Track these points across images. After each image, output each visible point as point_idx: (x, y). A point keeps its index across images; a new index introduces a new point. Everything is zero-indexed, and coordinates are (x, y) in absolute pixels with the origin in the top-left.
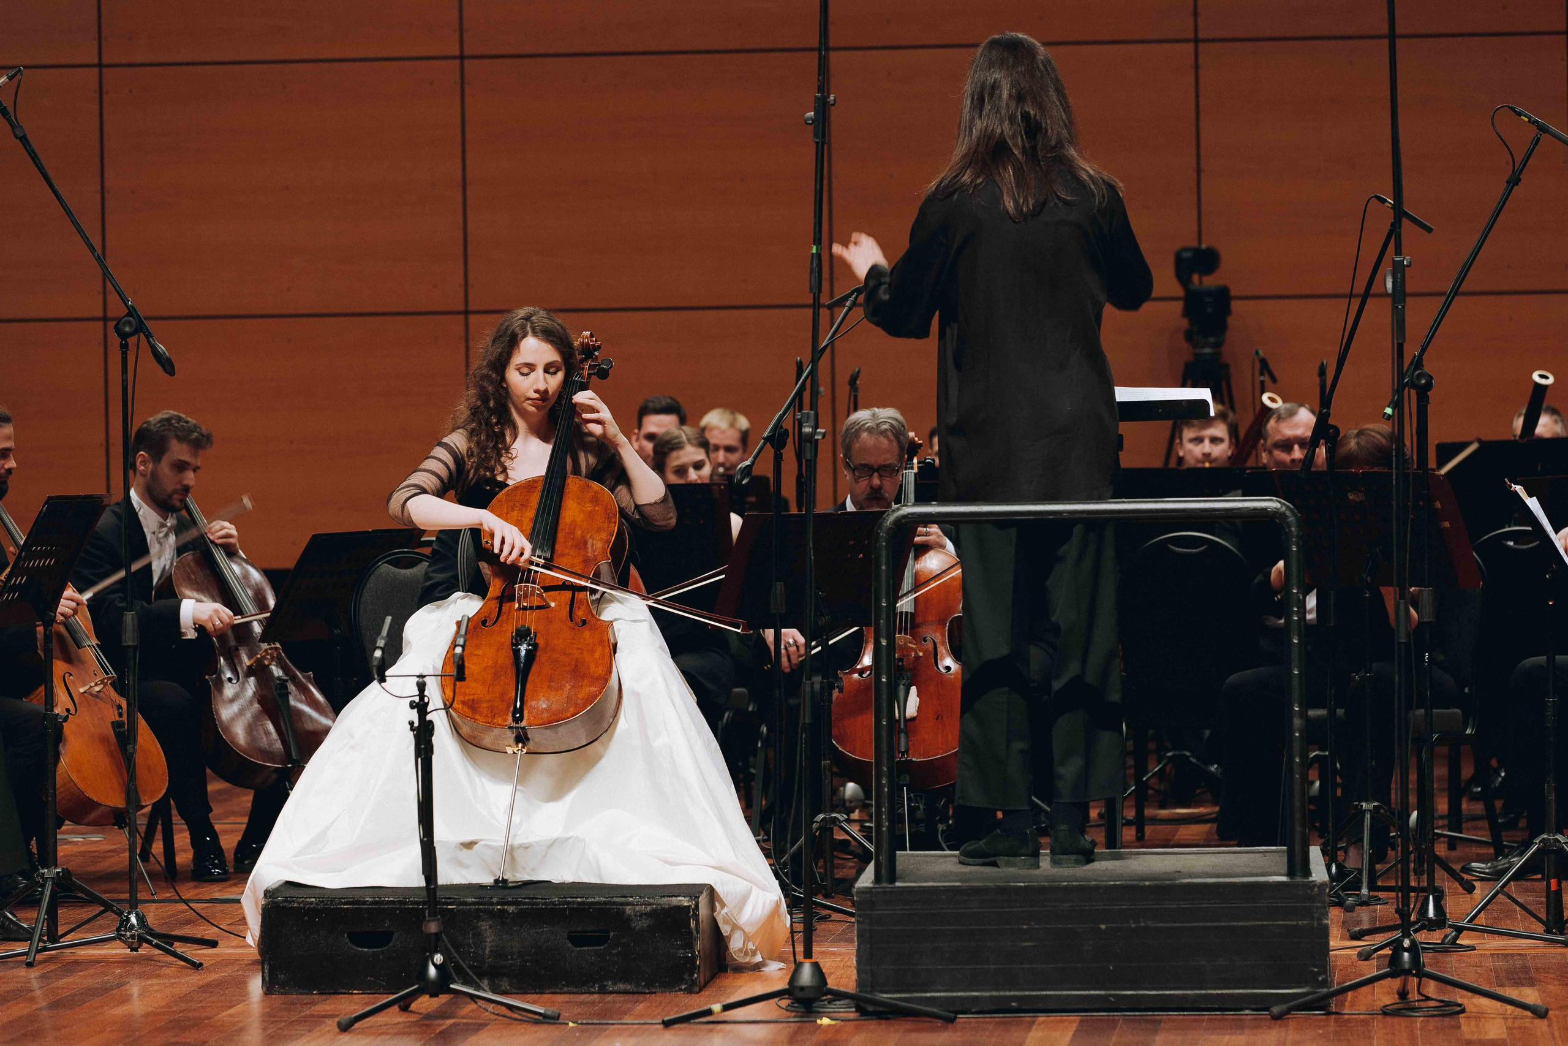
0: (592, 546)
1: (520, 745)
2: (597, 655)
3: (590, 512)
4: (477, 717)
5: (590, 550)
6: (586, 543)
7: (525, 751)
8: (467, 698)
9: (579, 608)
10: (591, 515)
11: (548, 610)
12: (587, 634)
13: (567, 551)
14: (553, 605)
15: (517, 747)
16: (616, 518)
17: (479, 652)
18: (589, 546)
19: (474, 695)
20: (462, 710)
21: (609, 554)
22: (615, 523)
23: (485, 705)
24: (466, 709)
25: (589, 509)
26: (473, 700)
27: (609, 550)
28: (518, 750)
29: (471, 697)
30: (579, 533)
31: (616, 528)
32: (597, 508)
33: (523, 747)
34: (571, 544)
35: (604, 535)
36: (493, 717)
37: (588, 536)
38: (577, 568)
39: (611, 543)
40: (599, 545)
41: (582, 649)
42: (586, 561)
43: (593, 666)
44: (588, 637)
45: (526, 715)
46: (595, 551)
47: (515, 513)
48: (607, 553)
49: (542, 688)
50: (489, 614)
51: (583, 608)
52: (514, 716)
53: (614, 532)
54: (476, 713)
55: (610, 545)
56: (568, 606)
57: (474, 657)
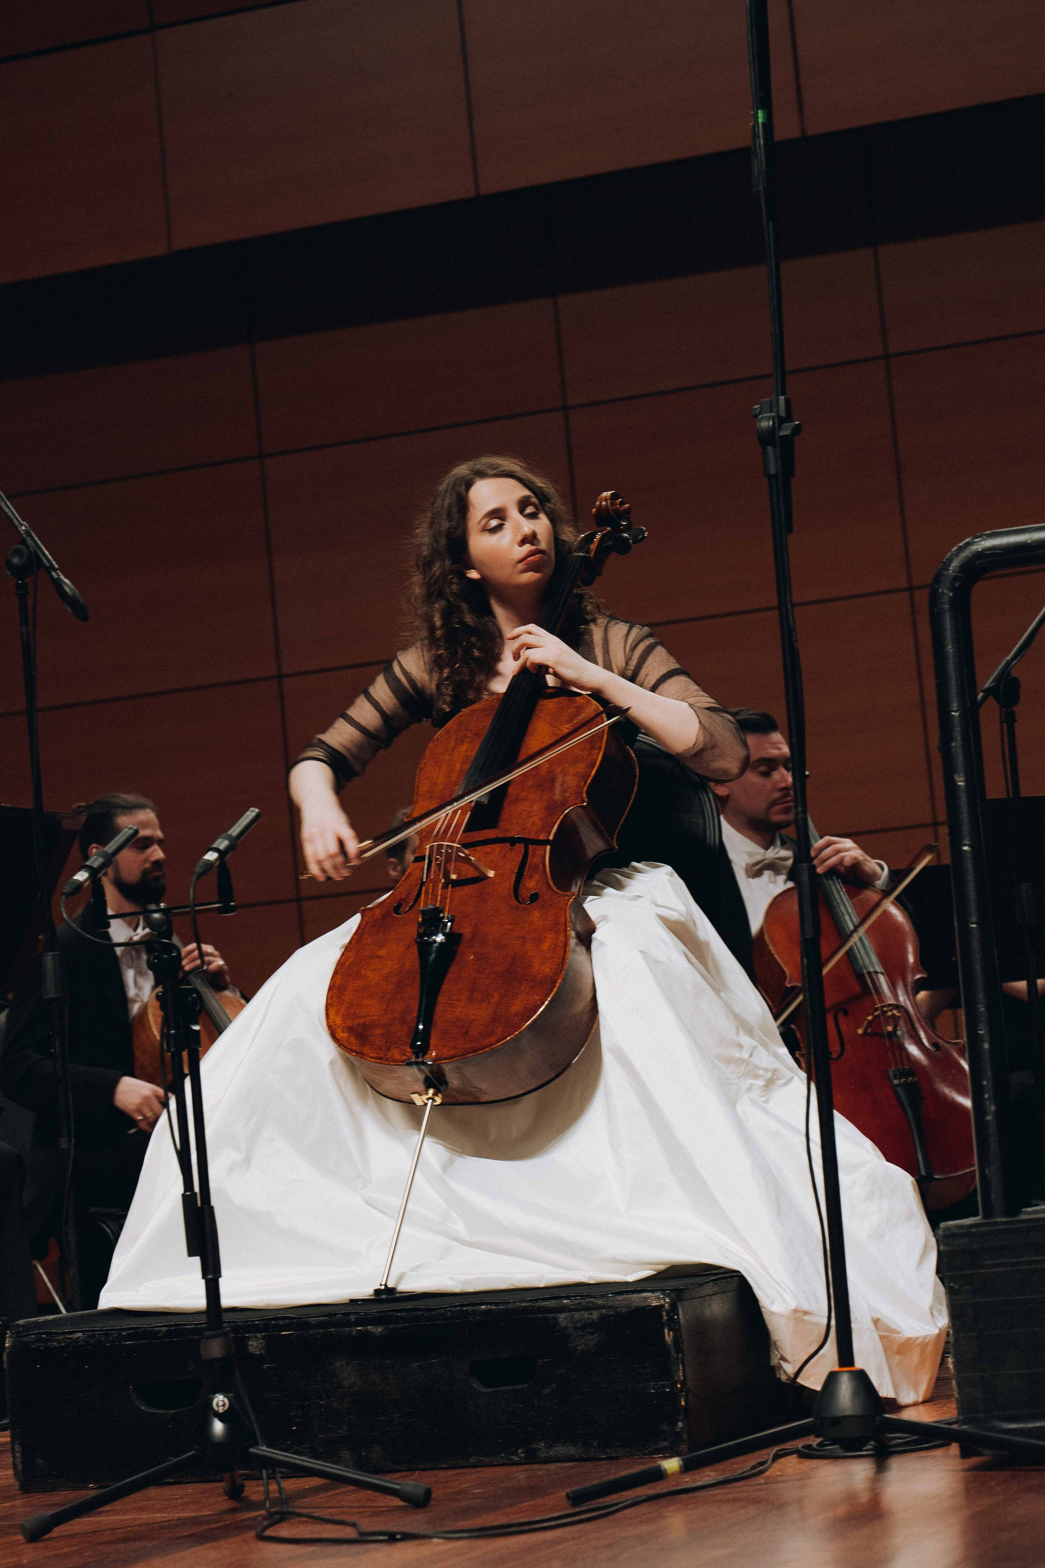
0: (562, 786)
1: (431, 1091)
2: (546, 946)
4: (366, 1050)
5: (558, 790)
6: (553, 781)
7: (438, 1100)
8: (357, 1021)
9: (531, 877)
11: (484, 882)
12: (536, 915)
13: (523, 794)
14: (491, 874)
15: (427, 1094)
16: (602, 741)
17: (382, 952)
18: (558, 784)
19: (366, 1016)
20: (347, 1041)
21: (584, 795)
22: (600, 748)
23: (378, 1032)
24: (352, 1039)
26: (365, 1025)
27: (585, 789)
28: (428, 1099)
29: (362, 1021)
31: (600, 756)
33: (435, 1094)
34: (530, 783)
35: (581, 767)
36: (388, 1049)
37: (558, 770)
38: (536, 819)
39: (590, 778)
40: (571, 781)
41: (524, 939)
42: (552, 808)
43: (536, 963)
44: (536, 919)
45: (433, 1041)
46: (565, 792)
47: (464, 748)
48: (582, 793)
49: (459, 1000)
50: (408, 894)
51: (537, 877)
52: (413, 1045)
53: (596, 761)
54: (363, 1044)
55: (589, 782)
56: (515, 875)
57: (377, 957)
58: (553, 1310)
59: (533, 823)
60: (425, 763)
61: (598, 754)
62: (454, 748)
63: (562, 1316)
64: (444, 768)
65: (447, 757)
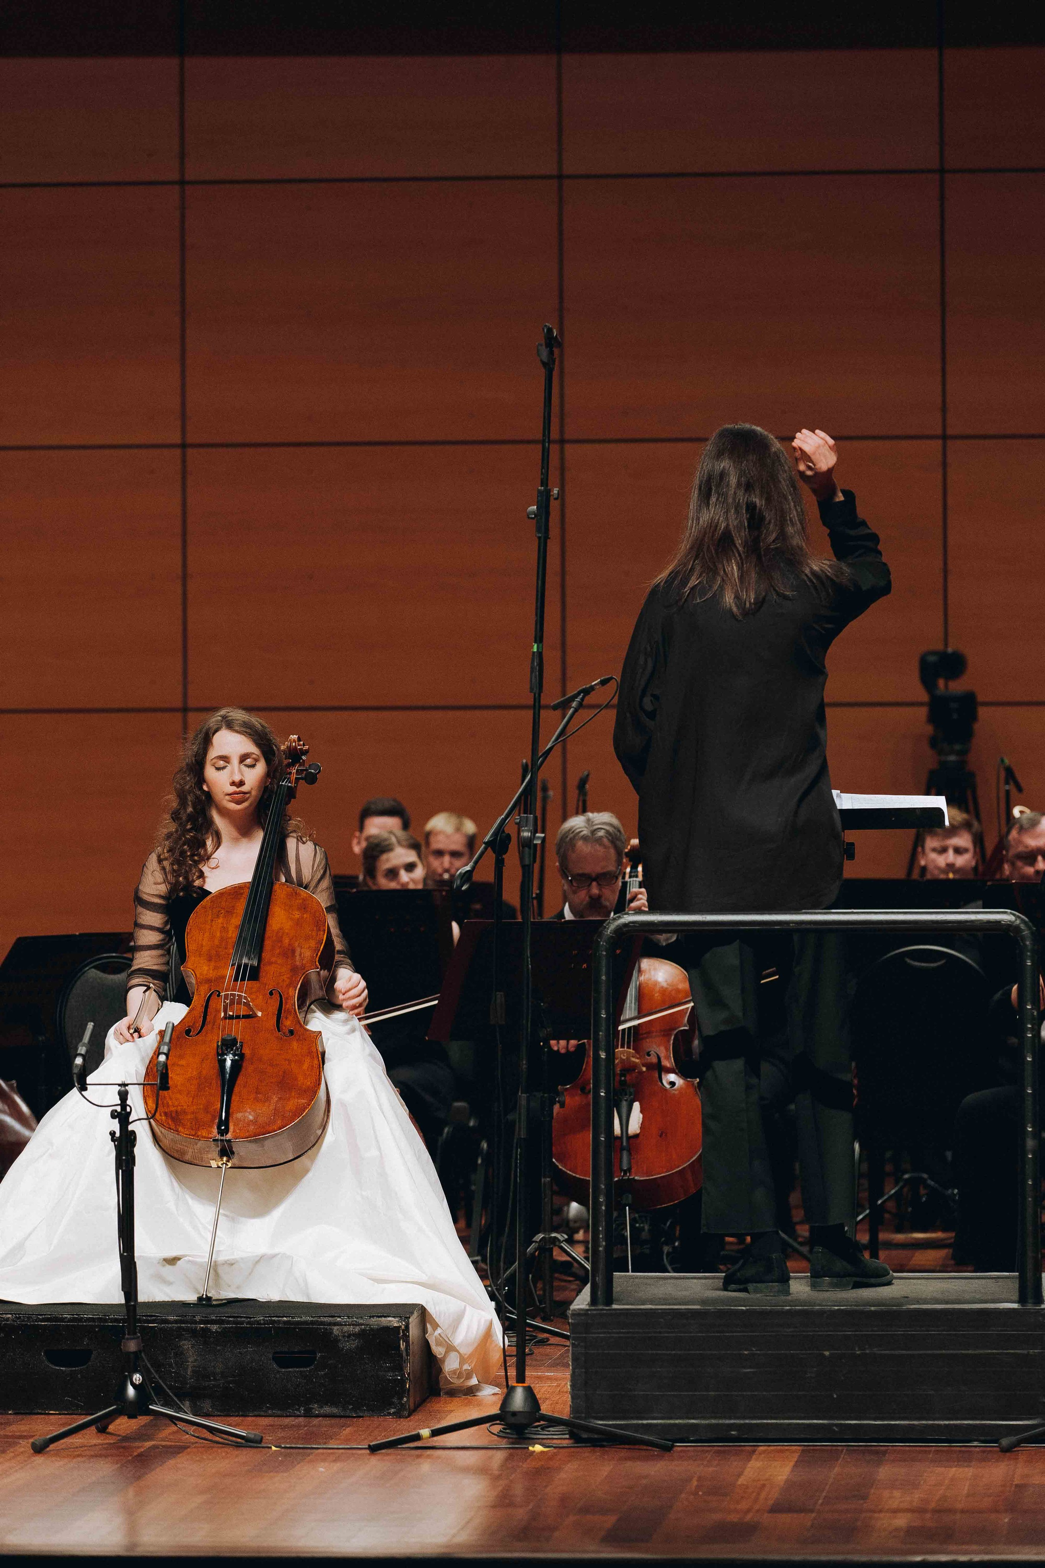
0: (300, 955)
1: (225, 1158)
2: (305, 1066)
3: (298, 920)
4: (180, 1128)
5: (298, 958)
6: (293, 951)
7: (229, 1165)
8: (169, 1108)
9: (287, 1018)
10: (298, 923)
11: (254, 1019)
12: (295, 1044)
13: (273, 959)
14: (259, 1014)
15: (222, 1160)
17: (183, 1062)
18: (297, 954)
19: (177, 1105)
21: (317, 963)
23: (188, 1116)
24: (169, 1121)
25: (297, 916)
26: (177, 1111)
27: (317, 959)
29: (175, 1108)
30: (286, 941)
32: (305, 915)
34: (278, 952)
35: (313, 943)
36: (198, 1129)
37: (297, 944)
38: (285, 977)
39: (320, 952)
40: (308, 954)
41: (289, 1060)
42: (294, 970)
43: (301, 1078)
44: (295, 1048)
45: (231, 1128)
46: (303, 960)
47: (220, 921)
48: (315, 962)
49: (248, 1099)
50: (194, 1022)
51: (291, 1018)
52: (219, 1128)
53: (323, 940)
54: (179, 1125)
55: (319, 954)
56: (276, 1016)
57: (178, 1065)
58: (329, 1324)
59: (283, 980)
60: (190, 929)
61: (324, 935)
62: (212, 920)
63: (335, 1328)
64: (207, 934)
65: (208, 927)
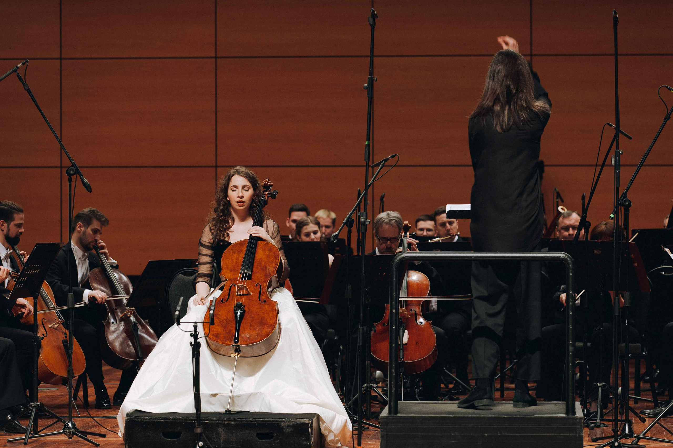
0: (269, 269)
1: (237, 353)
2: (271, 315)
3: (268, 255)
4: (218, 341)
5: (268, 271)
6: (266, 268)
7: (239, 356)
8: (214, 332)
9: (263, 294)
10: (268, 256)
11: (249, 296)
12: (266, 306)
13: (258, 271)
14: (252, 294)
17: (220, 314)
18: (267, 269)
19: (218, 331)
20: (212, 338)
21: (276, 273)
23: (222, 336)
24: (214, 338)
25: (267, 253)
26: (217, 334)
27: (276, 271)
29: (216, 332)
30: (263, 264)
32: (271, 253)
34: (259, 268)
35: (274, 265)
36: (226, 341)
37: (267, 265)
38: (262, 278)
40: (272, 269)
41: (264, 313)
42: (266, 275)
43: (269, 320)
44: (266, 308)
45: (240, 341)
46: (270, 271)
49: (247, 329)
50: (224, 298)
51: (265, 295)
52: (234, 341)
54: (218, 339)
56: (258, 295)
57: (218, 315)
58: (280, 422)
59: (262, 280)
60: (223, 258)
62: (232, 255)
63: (282, 423)
64: (230, 261)
65: (230, 257)
